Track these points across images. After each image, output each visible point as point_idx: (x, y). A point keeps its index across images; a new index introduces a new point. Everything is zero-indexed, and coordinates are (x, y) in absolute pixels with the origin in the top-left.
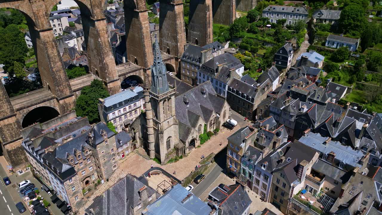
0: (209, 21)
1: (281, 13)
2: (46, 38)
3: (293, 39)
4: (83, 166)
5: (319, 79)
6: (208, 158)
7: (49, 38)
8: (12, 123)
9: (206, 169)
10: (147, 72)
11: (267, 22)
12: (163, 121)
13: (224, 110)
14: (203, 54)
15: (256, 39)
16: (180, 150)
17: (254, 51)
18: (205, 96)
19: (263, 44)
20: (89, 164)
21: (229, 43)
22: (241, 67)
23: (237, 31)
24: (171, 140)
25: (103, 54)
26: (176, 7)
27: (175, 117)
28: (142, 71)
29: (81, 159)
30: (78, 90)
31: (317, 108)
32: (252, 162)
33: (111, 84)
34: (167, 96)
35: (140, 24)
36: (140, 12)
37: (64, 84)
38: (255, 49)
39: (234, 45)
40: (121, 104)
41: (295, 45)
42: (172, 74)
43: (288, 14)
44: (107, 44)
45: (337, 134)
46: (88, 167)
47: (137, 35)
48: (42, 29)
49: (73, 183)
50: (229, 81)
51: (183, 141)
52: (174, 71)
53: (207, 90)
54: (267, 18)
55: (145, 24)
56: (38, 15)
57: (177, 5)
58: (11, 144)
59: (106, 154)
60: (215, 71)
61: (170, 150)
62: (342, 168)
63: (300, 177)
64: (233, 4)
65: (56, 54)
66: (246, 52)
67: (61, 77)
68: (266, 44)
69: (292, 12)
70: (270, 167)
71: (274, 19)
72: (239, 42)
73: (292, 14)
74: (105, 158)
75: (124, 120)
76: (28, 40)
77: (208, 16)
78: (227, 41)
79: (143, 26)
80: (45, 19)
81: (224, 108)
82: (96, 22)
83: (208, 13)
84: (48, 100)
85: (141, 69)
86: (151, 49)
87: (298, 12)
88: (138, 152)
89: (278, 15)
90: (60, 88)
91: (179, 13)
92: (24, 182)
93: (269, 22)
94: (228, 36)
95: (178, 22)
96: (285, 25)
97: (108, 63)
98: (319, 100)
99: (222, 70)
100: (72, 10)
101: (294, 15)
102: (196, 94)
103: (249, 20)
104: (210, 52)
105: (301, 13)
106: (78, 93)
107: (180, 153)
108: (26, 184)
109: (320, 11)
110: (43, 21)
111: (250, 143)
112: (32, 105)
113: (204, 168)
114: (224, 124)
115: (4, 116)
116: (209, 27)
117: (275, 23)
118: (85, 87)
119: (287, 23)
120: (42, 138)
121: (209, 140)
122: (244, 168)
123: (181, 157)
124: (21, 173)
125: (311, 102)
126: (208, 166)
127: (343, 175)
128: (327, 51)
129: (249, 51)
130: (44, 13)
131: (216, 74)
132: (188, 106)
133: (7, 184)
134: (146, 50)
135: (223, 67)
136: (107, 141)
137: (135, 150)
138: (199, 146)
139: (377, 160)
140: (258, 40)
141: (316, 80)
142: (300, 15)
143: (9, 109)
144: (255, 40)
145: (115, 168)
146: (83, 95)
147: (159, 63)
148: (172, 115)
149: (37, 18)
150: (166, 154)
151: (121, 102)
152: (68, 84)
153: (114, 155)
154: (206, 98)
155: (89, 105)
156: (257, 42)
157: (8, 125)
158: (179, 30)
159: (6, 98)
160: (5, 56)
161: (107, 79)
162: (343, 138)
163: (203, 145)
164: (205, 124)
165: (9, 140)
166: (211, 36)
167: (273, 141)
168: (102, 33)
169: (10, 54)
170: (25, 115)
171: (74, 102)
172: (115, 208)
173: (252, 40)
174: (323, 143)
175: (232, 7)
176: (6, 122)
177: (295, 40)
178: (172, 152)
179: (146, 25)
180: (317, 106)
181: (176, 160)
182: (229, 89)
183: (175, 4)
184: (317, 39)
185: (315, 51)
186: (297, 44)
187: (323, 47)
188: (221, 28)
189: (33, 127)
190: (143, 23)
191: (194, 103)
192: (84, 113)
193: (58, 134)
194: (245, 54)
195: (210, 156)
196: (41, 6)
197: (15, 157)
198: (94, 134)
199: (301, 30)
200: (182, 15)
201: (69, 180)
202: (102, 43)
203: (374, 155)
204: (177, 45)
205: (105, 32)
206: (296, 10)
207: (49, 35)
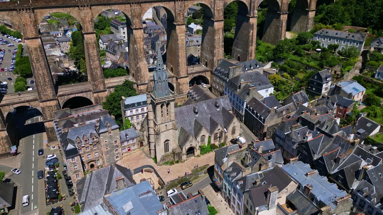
0: (252, 39)
1: (334, 38)
2: (89, 40)
3: (338, 66)
4: (89, 150)
5: (352, 111)
6: (202, 169)
7: (91, 39)
8: (52, 105)
9: (196, 178)
10: (178, 81)
11: (318, 46)
12: (161, 123)
13: (233, 126)
14: (231, 69)
15: (300, 62)
16: (177, 155)
17: (292, 74)
18: (218, 109)
19: (306, 68)
20: (95, 150)
21: (272, 64)
22: (270, 87)
23: (282, 52)
24: (169, 143)
25: (138, 59)
26: (215, 23)
27: (174, 122)
28: (174, 79)
29: (87, 144)
30: (112, 87)
31: (324, 139)
32: (230, 179)
33: (141, 86)
34: (164, 101)
35: (177, 36)
36: (177, 25)
37: (99, 80)
38: (294, 72)
39: (277, 66)
40: (139, 104)
41: (339, 73)
42: (206, 86)
43: (341, 39)
44: (142, 50)
45: (336, 170)
46: (94, 152)
47: (174, 46)
48: (86, 32)
49: (75, 162)
50: (248, 99)
51: (181, 147)
52: (209, 84)
53: (222, 104)
54: (318, 42)
55: (181, 36)
56: (85, 20)
57: (216, 21)
58: (50, 122)
59: (109, 144)
60: (238, 88)
61: (168, 152)
62: (316, 204)
63: (268, 203)
64: (282, 24)
65: (95, 54)
66: (285, 74)
67: (97, 74)
68: (308, 69)
69: (346, 38)
70: (243, 187)
71: (325, 43)
72: (282, 64)
73: (346, 40)
74: (108, 148)
75: (141, 119)
76: (101, 43)
77: (251, 34)
78: (269, 61)
79: (179, 38)
80: (90, 24)
81: (232, 124)
82: (134, 31)
83: (251, 32)
84: (86, 92)
85: (174, 77)
86: (185, 60)
87: (353, 39)
88: (143, 150)
89: (330, 39)
90: (95, 82)
91: (218, 30)
92: (51, 155)
93: (320, 46)
94: (271, 56)
95: (216, 38)
96: (337, 50)
97: (141, 68)
98: (327, 131)
99: (244, 87)
100: (146, 21)
101: (348, 41)
102: (208, 106)
103: (298, 42)
104: (239, 69)
105: (356, 39)
106: (112, 90)
107: (177, 158)
108: (52, 158)
109: (379, 40)
110: (88, 26)
111: (234, 160)
112: (71, 94)
113: (193, 177)
114: (232, 140)
115: (47, 98)
116: (252, 45)
117: (326, 48)
118: (119, 85)
119: (340, 49)
120: (66, 121)
121: (211, 152)
122: (226, 183)
123: (177, 162)
124: (53, 148)
125: (319, 132)
126: (200, 176)
127: (315, 212)
128: (375, 83)
129: (288, 74)
130: (90, 19)
131: (238, 90)
132: (197, 115)
133: (40, 155)
134: (180, 60)
135: (246, 84)
136: (110, 132)
137: (141, 148)
138: (198, 156)
139: (373, 209)
140: (302, 63)
141: (347, 113)
142: (354, 41)
143: (52, 94)
144: (298, 63)
145: (117, 159)
146: (115, 92)
147: (160, 69)
148: (170, 120)
149: (84, 23)
150: (163, 156)
151: (140, 103)
152: (102, 81)
153: (117, 146)
154: (218, 112)
155: (116, 101)
156: (299, 65)
157: (49, 106)
158: (216, 45)
159: (50, 84)
160: (77, 53)
161: (139, 82)
162: (339, 175)
163: (203, 155)
164: (209, 136)
165: (49, 119)
166: (253, 55)
167: (259, 162)
168: (138, 40)
169: (80, 52)
170: (65, 101)
171: (107, 97)
172: (94, 189)
173: (295, 63)
174: (305, 175)
175: (282, 27)
176: (48, 103)
177: (340, 67)
178: (169, 156)
179: (182, 38)
180: (324, 137)
181: (172, 163)
182: (247, 107)
183: (214, 20)
184: (368, 69)
185: (356, 81)
186: (342, 71)
187: (372, 78)
188: (268, 47)
189: (63, 112)
190: (179, 35)
191: (204, 114)
192: (110, 108)
193: (79, 120)
194: (283, 76)
195: (204, 167)
196: (88, 13)
197: (51, 134)
198: (100, 124)
199: (352, 58)
200: (221, 31)
201: (72, 159)
202: (138, 49)
203: (370, 202)
204: (213, 59)
205: (141, 39)
206: (351, 36)
207: (92, 38)
